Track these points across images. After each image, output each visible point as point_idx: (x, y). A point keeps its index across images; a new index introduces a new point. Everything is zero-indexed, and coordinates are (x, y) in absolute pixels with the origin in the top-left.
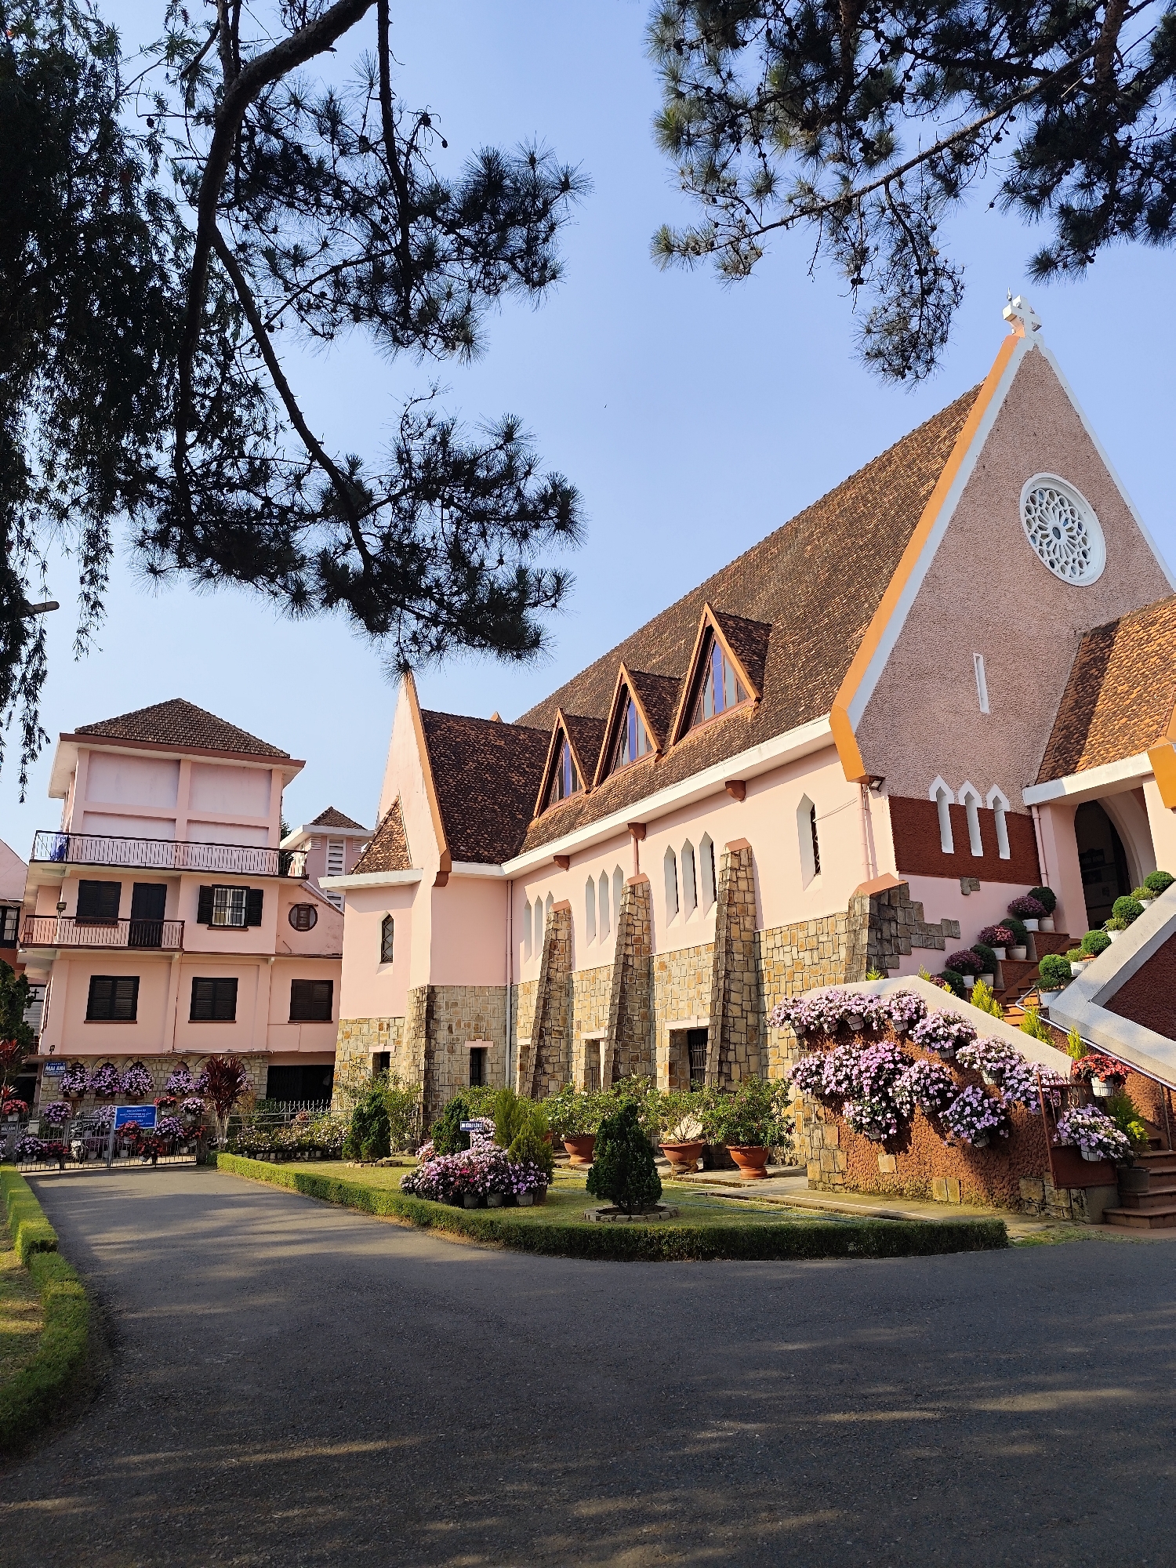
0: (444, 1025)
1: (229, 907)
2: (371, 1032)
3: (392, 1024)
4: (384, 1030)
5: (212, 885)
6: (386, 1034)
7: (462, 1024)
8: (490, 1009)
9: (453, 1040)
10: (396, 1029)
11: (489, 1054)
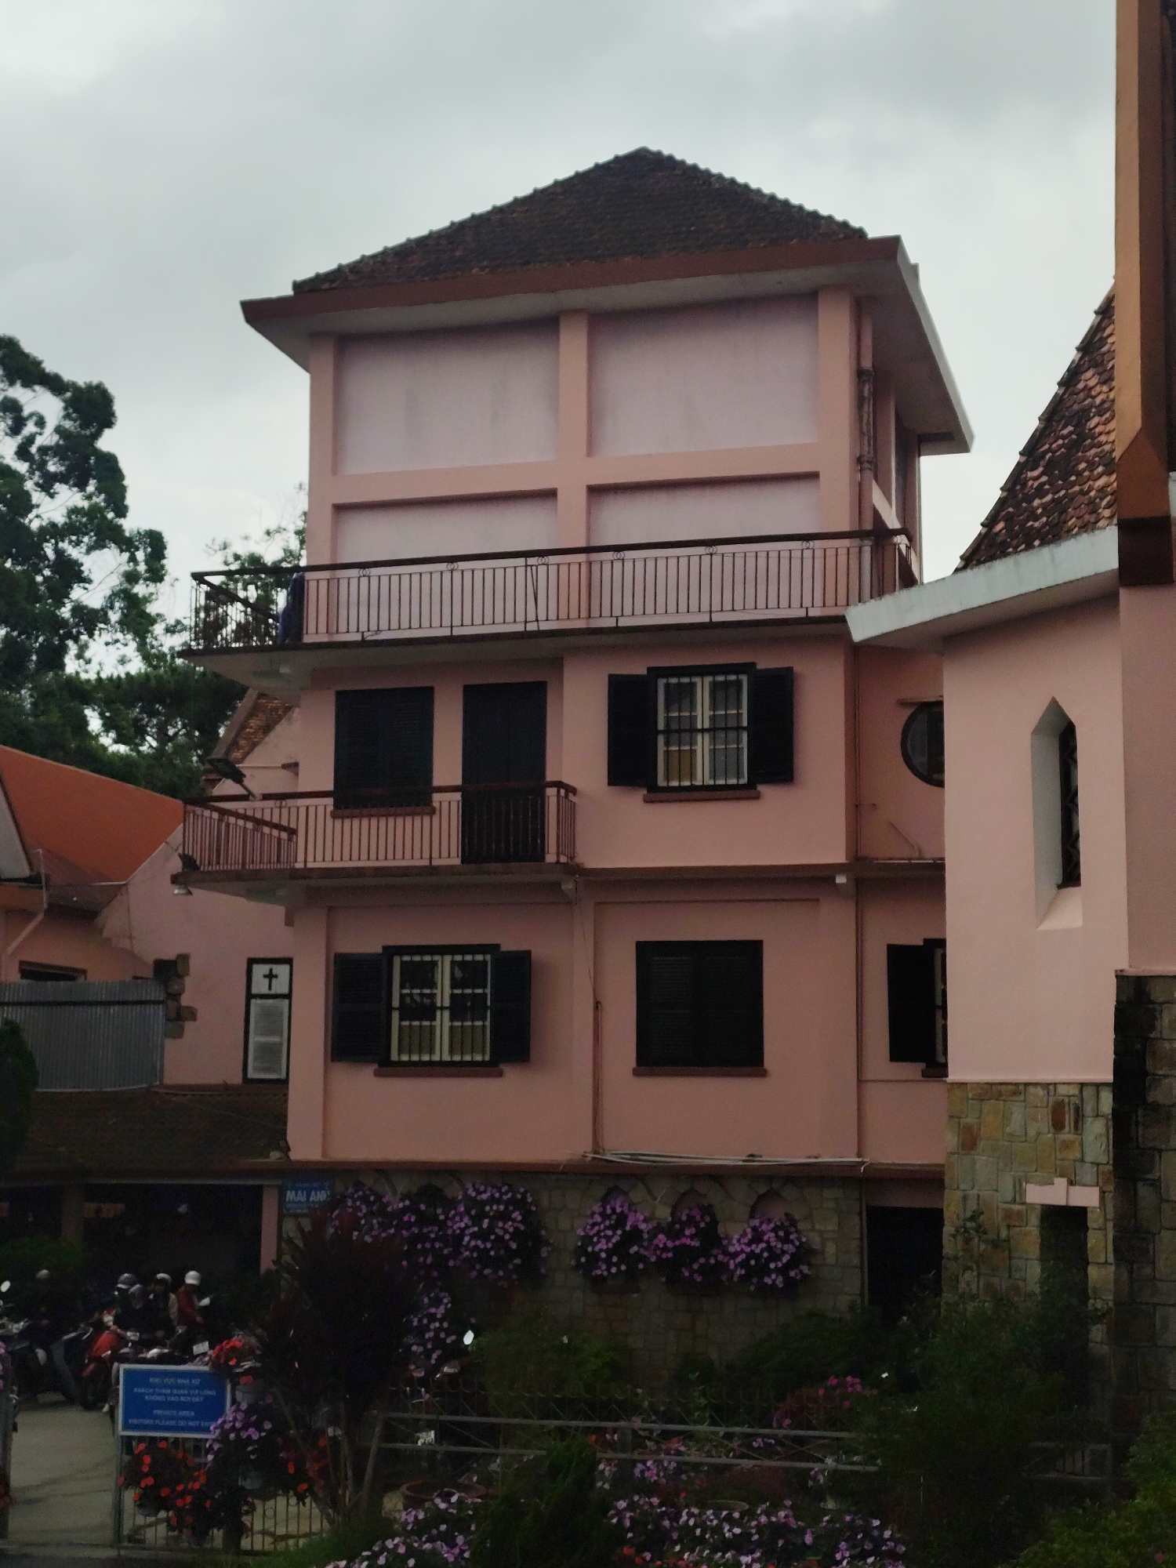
1: (703, 731)
2: (1032, 1133)
3: (1088, 1109)
4: (1067, 1129)
5: (649, 669)
6: (1073, 1142)
10: (1101, 1126)
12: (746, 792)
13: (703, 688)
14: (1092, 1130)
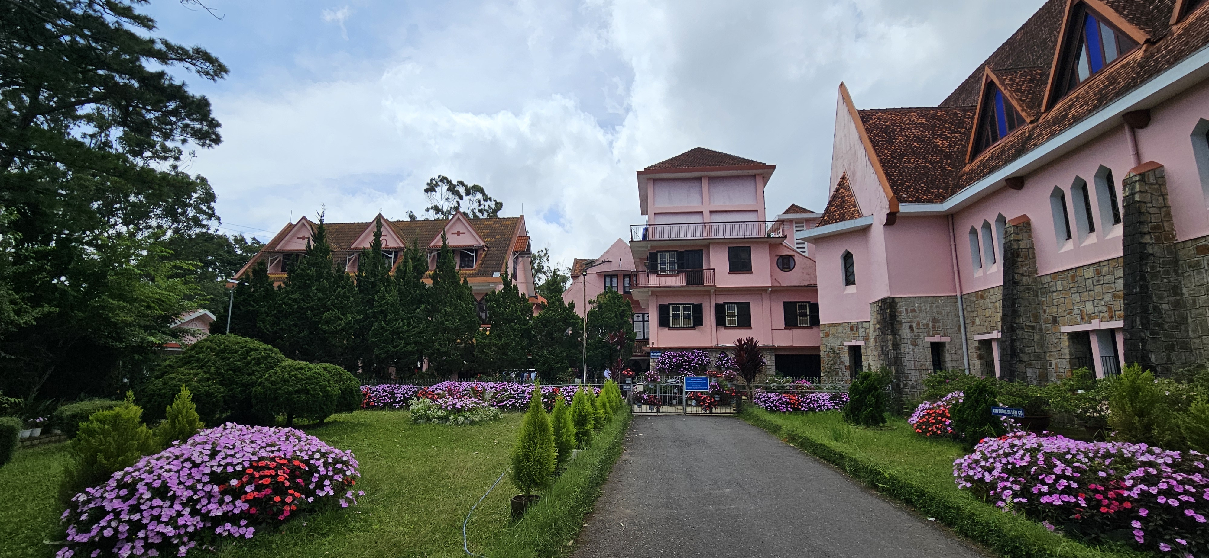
0: (906, 326)
2: (844, 332)
3: (860, 327)
4: (854, 330)
7: (921, 325)
8: (944, 313)
9: (915, 336)
10: (863, 330)
11: (947, 346)
12: (750, 272)
14: (861, 330)
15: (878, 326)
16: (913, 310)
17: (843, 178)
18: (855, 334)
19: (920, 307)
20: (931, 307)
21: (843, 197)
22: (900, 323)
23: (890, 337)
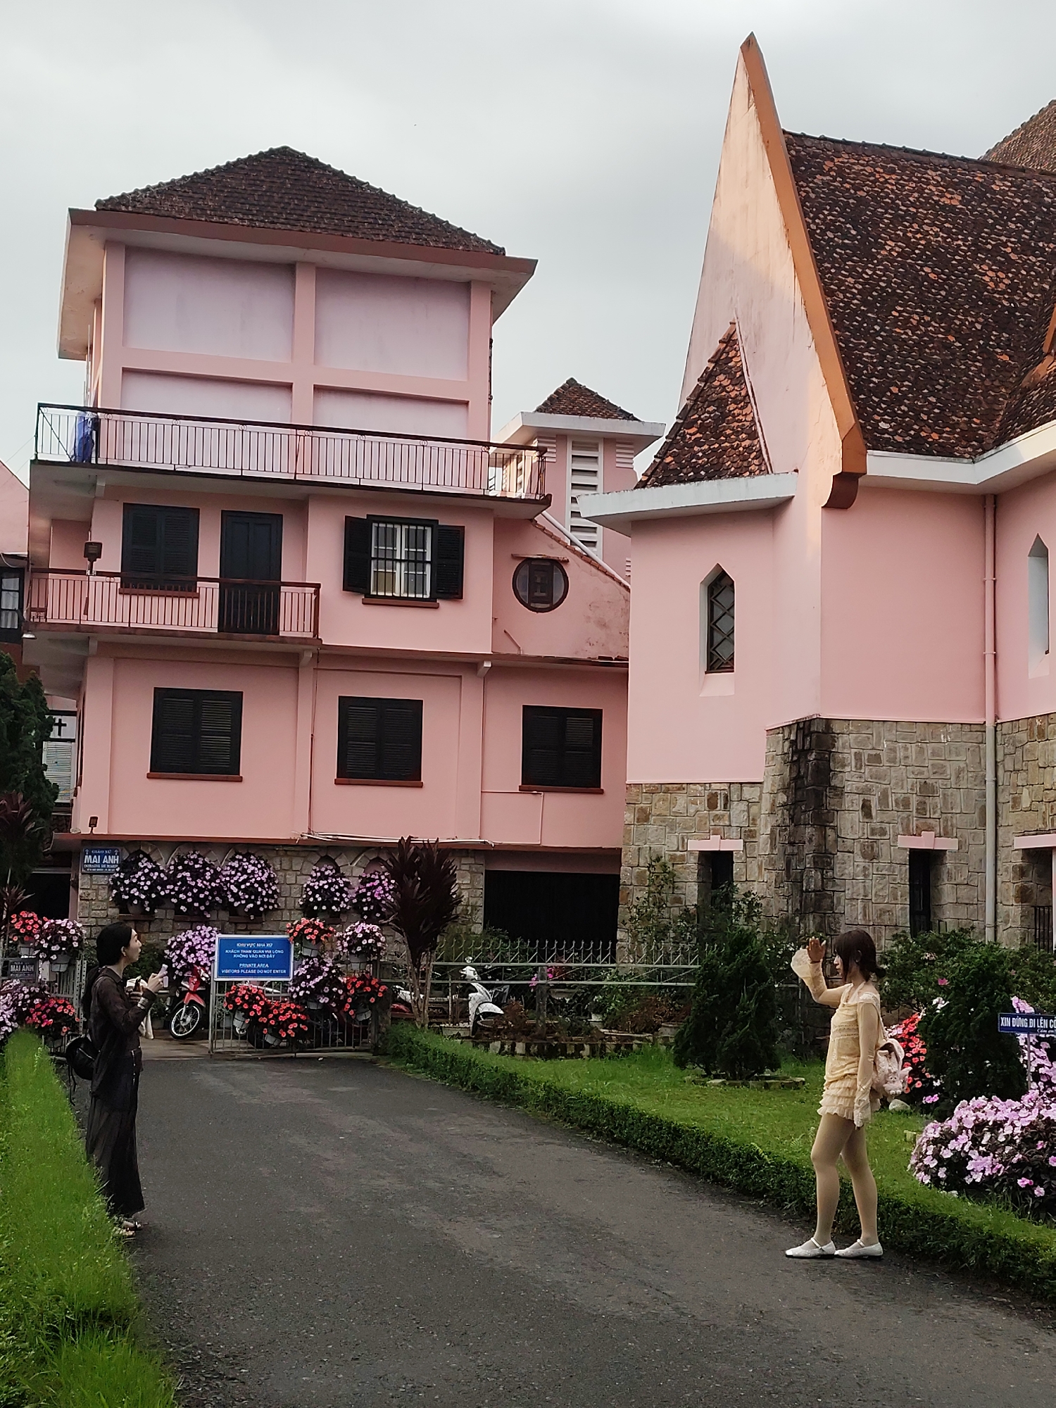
0: (852, 802)
1: (401, 561)
2: (692, 811)
3: (735, 797)
4: (719, 808)
5: (368, 515)
6: (723, 816)
7: (891, 800)
8: (950, 770)
9: (873, 832)
10: (743, 806)
11: (949, 864)
12: (430, 604)
13: (401, 533)
14: (737, 808)
15: (782, 798)
16: (876, 759)
17: (729, 341)
18: (718, 817)
19: (893, 750)
20: (921, 751)
21: (721, 403)
22: (839, 792)
23: (809, 830)
